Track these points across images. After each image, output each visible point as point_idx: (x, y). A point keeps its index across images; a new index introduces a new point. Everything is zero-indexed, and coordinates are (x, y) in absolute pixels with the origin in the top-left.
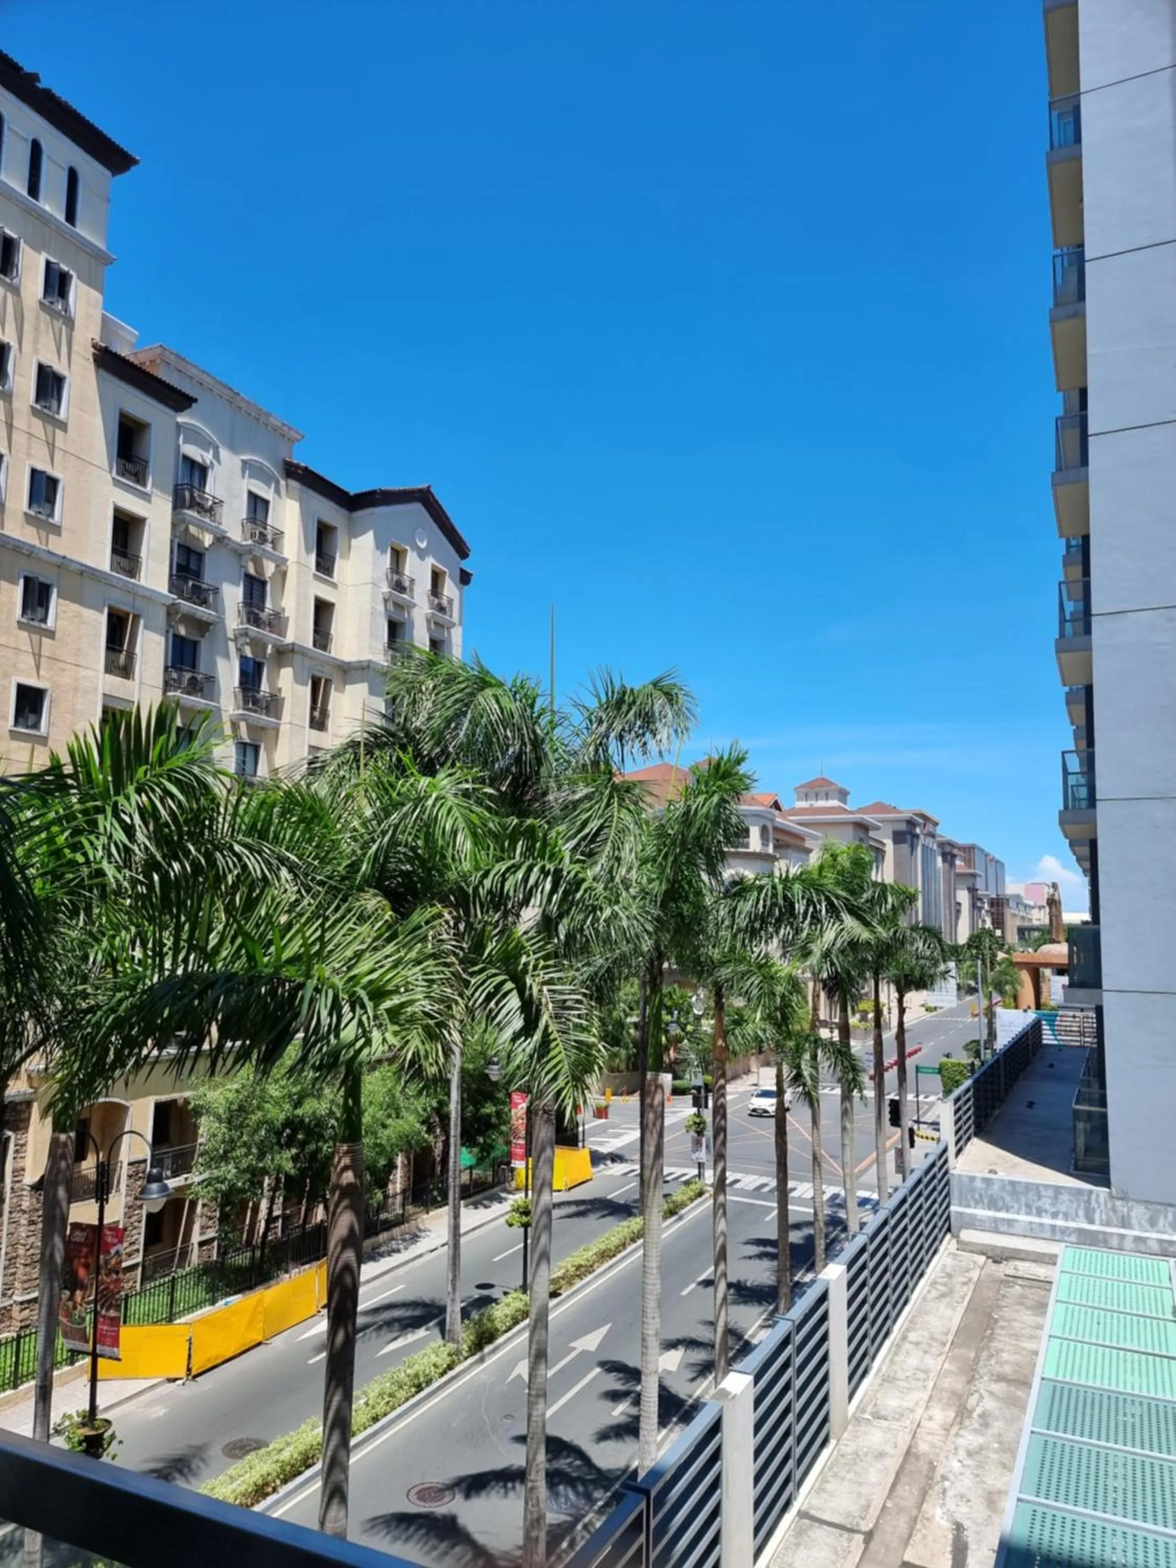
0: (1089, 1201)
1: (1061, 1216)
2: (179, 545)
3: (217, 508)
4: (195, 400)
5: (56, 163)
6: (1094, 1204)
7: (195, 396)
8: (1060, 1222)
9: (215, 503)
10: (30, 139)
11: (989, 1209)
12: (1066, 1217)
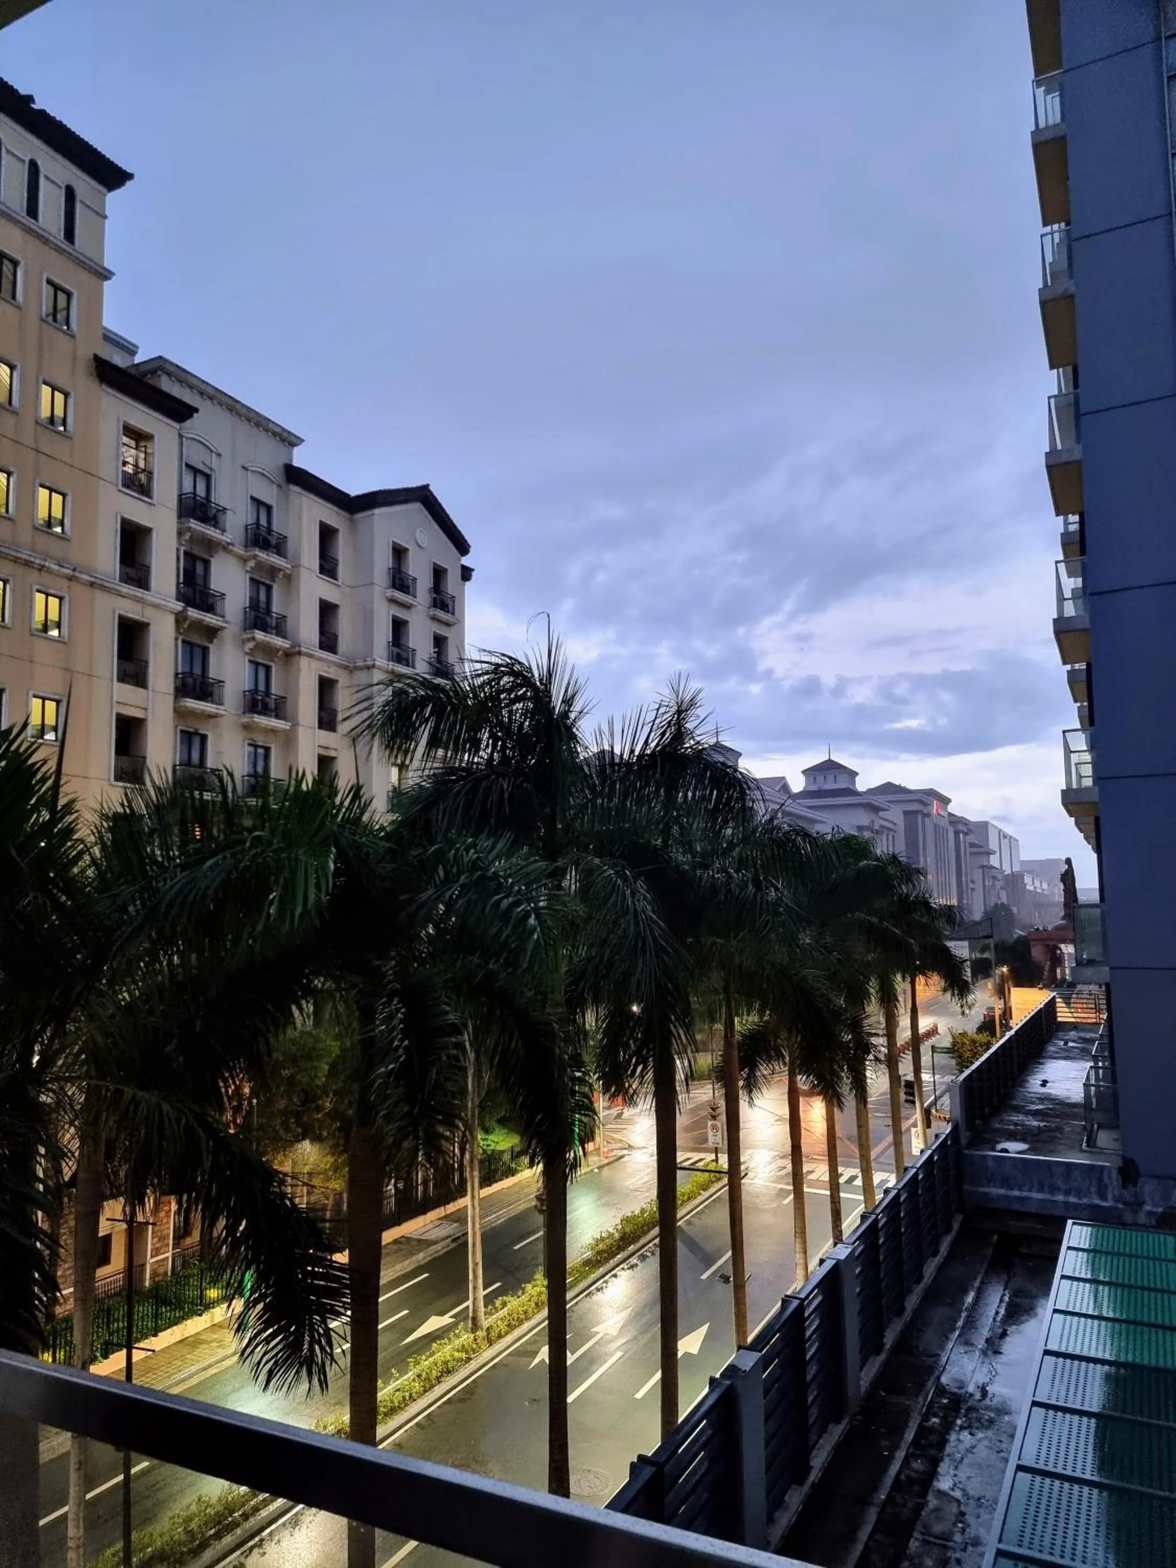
0: (1101, 1179)
1: (1073, 1192)
2: (185, 553)
3: (220, 515)
4: (197, 410)
5: (53, 182)
6: (1106, 1180)
7: (195, 405)
8: (1072, 1199)
9: (218, 511)
10: (27, 159)
11: (1002, 1188)
12: (1079, 1194)
